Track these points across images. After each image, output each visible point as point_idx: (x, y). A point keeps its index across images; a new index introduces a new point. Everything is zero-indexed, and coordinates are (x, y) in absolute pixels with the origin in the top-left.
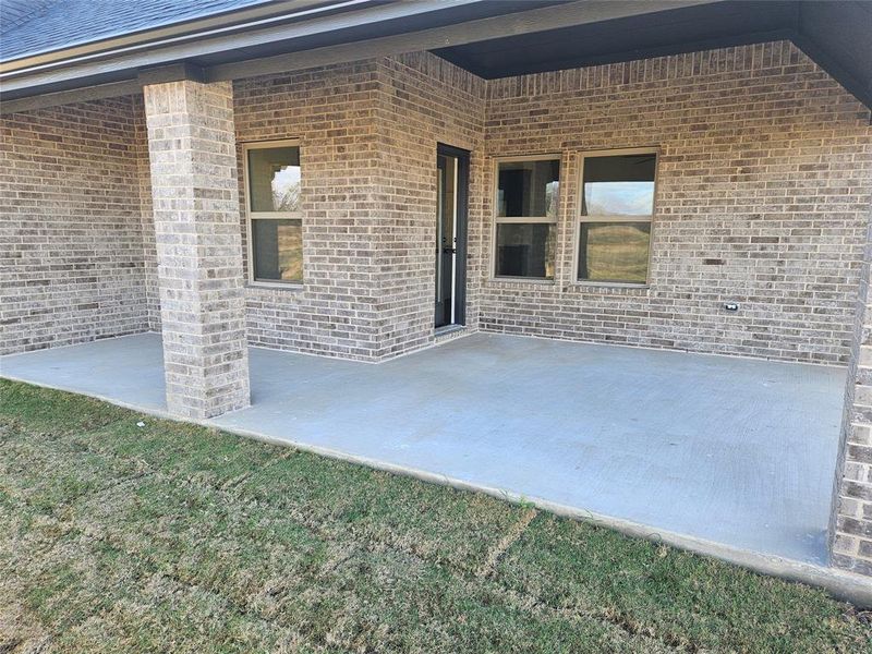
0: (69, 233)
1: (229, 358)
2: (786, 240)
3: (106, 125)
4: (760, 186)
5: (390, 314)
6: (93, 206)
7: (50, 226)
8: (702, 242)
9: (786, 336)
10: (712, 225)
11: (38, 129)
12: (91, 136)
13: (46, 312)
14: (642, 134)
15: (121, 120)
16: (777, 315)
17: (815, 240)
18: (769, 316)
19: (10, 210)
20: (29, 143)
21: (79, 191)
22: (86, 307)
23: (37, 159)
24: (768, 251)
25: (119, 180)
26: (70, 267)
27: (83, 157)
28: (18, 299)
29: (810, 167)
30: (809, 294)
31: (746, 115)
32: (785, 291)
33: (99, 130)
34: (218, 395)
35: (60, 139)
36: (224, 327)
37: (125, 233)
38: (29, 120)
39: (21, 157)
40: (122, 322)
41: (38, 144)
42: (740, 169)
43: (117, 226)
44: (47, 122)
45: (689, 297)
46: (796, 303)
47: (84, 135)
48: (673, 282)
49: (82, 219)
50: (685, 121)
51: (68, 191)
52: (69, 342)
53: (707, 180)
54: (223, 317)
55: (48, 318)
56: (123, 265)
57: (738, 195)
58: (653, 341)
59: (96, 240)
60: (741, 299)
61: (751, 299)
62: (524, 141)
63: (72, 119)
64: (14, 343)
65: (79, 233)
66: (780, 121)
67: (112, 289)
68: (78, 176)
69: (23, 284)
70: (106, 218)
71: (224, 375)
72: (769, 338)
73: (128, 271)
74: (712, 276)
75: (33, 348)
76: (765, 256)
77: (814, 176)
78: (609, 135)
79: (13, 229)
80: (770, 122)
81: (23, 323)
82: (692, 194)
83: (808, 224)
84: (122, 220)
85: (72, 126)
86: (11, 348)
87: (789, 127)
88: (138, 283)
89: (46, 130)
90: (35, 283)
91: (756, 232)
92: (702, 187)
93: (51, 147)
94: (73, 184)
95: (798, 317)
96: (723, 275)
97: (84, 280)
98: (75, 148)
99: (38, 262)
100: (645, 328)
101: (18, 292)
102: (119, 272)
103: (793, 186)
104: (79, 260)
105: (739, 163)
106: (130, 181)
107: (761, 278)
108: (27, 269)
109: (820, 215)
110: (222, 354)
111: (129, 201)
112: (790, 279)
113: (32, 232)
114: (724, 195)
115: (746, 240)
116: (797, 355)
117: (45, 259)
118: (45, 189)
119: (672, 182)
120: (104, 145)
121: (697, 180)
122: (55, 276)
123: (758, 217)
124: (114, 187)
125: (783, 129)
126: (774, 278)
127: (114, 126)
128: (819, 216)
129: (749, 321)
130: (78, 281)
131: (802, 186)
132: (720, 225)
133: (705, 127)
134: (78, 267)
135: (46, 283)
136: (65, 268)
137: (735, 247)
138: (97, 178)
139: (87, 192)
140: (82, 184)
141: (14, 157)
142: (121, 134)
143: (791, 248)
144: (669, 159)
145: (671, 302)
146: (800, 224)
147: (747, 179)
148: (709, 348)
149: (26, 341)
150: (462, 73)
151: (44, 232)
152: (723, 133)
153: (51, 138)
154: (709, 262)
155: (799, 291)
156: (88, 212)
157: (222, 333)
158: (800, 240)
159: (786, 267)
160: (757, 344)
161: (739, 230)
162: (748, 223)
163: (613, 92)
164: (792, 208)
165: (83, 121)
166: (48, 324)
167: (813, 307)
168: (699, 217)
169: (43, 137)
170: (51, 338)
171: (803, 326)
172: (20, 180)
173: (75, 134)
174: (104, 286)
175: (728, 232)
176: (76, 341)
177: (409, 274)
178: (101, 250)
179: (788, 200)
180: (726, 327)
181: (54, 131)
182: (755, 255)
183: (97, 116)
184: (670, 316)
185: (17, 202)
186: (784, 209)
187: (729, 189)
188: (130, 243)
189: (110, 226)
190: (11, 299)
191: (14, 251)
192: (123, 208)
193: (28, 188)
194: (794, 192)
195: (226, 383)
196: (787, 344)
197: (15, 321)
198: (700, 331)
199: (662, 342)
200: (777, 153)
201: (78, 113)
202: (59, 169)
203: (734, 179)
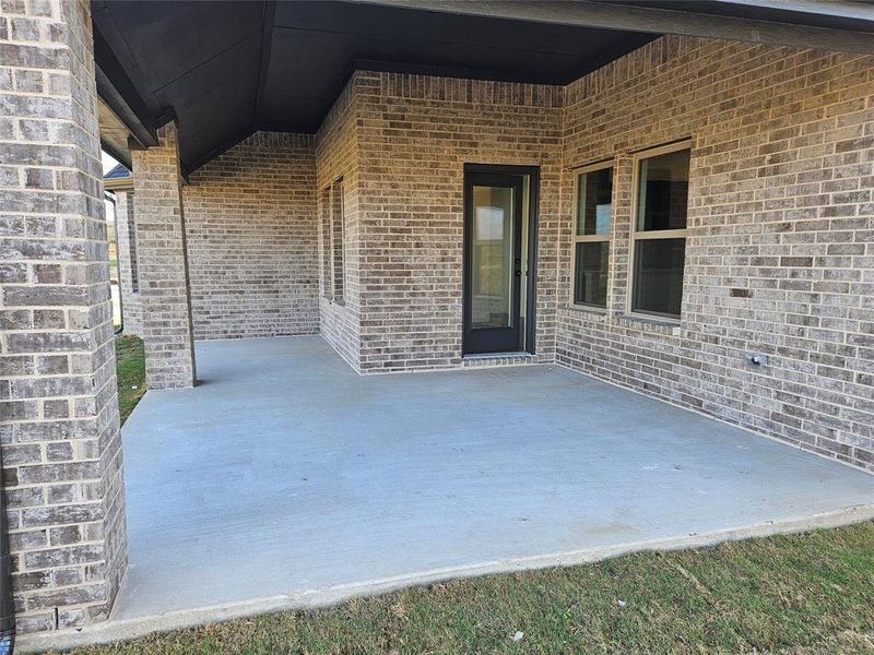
0: (260, 257)
1: (170, 348)
2: (821, 261)
3: (293, 177)
4: (789, 181)
5: (384, 330)
6: (279, 238)
7: (246, 253)
8: (728, 263)
9: (825, 415)
10: (739, 239)
11: (242, 186)
12: (282, 187)
13: (240, 312)
14: (677, 124)
15: (306, 173)
16: (811, 380)
17: (858, 263)
18: (801, 379)
19: (219, 242)
20: (235, 196)
21: (269, 227)
22: (269, 311)
23: (240, 207)
24: (801, 279)
25: (302, 218)
26: (259, 282)
27: (274, 202)
28: (222, 303)
29: (849, 145)
30: (849, 350)
31: (776, 79)
32: (821, 343)
33: (287, 182)
34: (160, 374)
35: (257, 191)
36: (165, 324)
37: (304, 257)
38: (236, 180)
39: (230, 206)
40: (298, 325)
41: (242, 196)
42: (768, 157)
43: (297, 253)
44: (248, 181)
45: (716, 341)
46: (833, 362)
47: (275, 187)
48: (701, 318)
49: (270, 248)
50: (714, 99)
51: (261, 227)
52: (256, 336)
53: (734, 177)
54: (164, 316)
55: (242, 317)
56: (301, 282)
57: (767, 196)
58: (684, 397)
59: (280, 262)
60: (770, 350)
61: (782, 351)
62: (588, 148)
63: (267, 177)
64: (217, 332)
65: (268, 257)
66: (814, 79)
67: (291, 299)
68: (269, 217)
69: (226, 293)
70: (289, 247)
71: (164, 360)
72: (802, 414)
73: (305, 287)
74: (739, 313)
75: (230, 337)
76: (797, 286)
77: (854, 158)
78: (649, 130)
79: (222, 255)
80: (802, 83)
81: (224, 319)
82: (722, 198)
83: (848, 236)
84: (302, 248)
85: (267, 182)
86: (216, 335)
87: (823, 86)
88: (312, 296)
89: (247, 186)
90: (234, 292)
91: (786, 249)
92: (729, 188)
93: (251, 197)
94: (265, 223)
95: (835, 386)
96: (751, 313)
97: (269, 292)
98: (268, 197)
99: (237, 278)
100: (676, 378)
101: (222, 298)
102: (298, 287)
103: (830, 177)
104: (266, 277)
105: (767, 149)
106: (310, 218)
107: (792, 320)
108: (229, 282)
109: (864, 220)
110: (163, 344)
111: (309, 233)
112: (827, 323)
113: (234, 257)
114: (751, 198)
115: (773, 261)
116: (835, 447)
117: (242, 276)
118: (246, 227)
119: (701, 184)
120: (291, 193)
121: (723, 179)
122: (248, 288)
123: (787, 227)
124: (297, 223)
125: (817, 91)
126: (806, 321)
127: (300, 178)
128: (862, 222)
129: (776, 384)
130: (265, 292)
131: (839, 176)
132: (747, 240)
133: (734, 104)
134: (265, 282)
135: (242, 292)
136: (255, 282)
137: (763, 271)
138: (284, 218)
139: (275, 228)
140: (272, 223)
141: (224, 206)
142: (305, 183)
143: (827, 274)
144: (699, 153)
145: (699, 346)
146: (838, 237)
147: (776, 171)
148: (735, 418)
149: (225, 332)
150: (509, 88)
151: (242, 257)
152: (752, 109)
153: (251, 191)
154: (737, 293)
155: (837, 343)
156: (275, 243)
157: (163, 328)
158: (838, 262)
159: (821, 304)
160: (787, 420)
161: (769, 247)
162: (777, 237)
163: (654, 76)
164: (830, 212)
165: (275, 177)
166: (241, 322)
167: (856, 373)
168: (726, 229)
169: (245, 191)
170: (243, 332)
171: (842, 401)
172: (227, 222)
173: (269, 187)
174: (284, 296)
175: (756, 250)
176: (261, 336)
177: (413, 295)
178: (284, 270)
179: (823, 199)
180: (754, 389)
181: (253, 186)
182: (785, 285)
183: (286, 172)
184: (698, 366)
185: (224, 237)
186: (818, 213)
187: (756, 187)
188: (308, 265)
189: (292, 253)
190: (218, 302)
191: (220, 270)
192: (303, 238)
193: (232, 227)
194: (829, 187)
195: (167, 366)
196: (823, 427)
197: (219, 317)
198: (727, 390)
199: (692, 400)
200: (811, 128)
201: (272, 172)
202: (255, 212)
203: (762, 173)
